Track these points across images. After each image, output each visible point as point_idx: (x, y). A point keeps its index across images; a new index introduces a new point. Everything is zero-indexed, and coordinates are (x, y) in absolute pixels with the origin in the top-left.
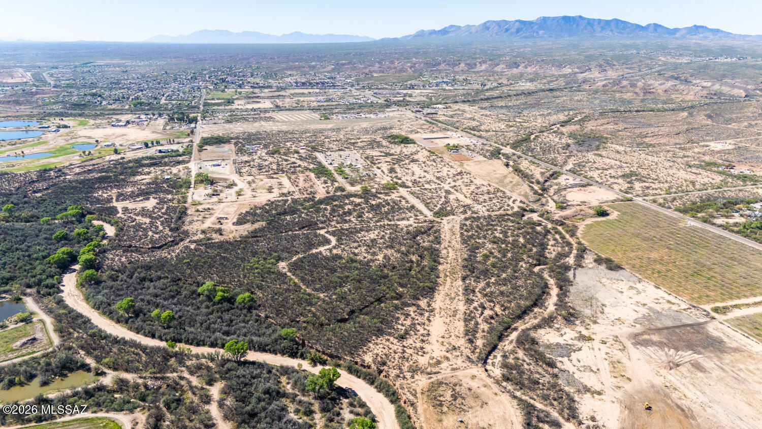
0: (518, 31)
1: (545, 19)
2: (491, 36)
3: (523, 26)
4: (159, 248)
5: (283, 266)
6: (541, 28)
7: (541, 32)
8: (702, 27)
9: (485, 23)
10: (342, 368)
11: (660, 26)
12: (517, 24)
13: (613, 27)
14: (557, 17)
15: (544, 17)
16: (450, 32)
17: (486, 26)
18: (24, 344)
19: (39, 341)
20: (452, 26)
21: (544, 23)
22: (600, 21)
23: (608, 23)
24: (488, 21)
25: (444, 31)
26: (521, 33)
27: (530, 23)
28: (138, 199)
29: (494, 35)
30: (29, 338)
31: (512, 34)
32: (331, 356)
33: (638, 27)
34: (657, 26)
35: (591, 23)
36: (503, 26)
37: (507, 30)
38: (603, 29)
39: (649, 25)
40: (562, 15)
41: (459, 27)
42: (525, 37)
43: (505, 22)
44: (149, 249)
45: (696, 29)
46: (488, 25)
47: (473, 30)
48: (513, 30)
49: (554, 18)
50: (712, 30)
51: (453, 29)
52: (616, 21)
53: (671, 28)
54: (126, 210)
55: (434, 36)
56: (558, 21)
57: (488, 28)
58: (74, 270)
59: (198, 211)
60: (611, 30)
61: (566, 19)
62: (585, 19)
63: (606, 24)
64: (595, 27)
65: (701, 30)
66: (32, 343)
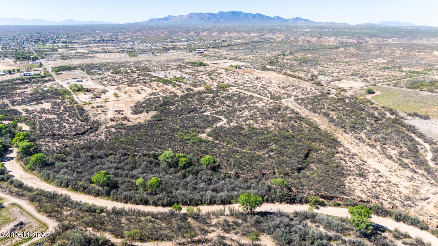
0: (209, 19)
1: (222, 13)
2: (195, 21)
3: (211, 16)
4: (83, 134)
5: (203, 136)
6: (221, 17)
7: (221, 20)
8: (300, 18)
9: (190, 14)
10: (342, 206)
11: (280, 18)
12: (208, 15)
13: (258, 18)
14: (228, 12)
15: (222, 12)
16: (170, 19)
17: (191, 16)
18: (13, 230)
19: (28, 225)
20: (170, 16)
21: (222, 14)
22: (250, 14)
23: (254, 15)
24: (192, 13)
25: (166, 19)
26: (210, 20)
27: (215, 15)
28: (33, 104)
29: (196, 21)
30: (16, 223)
31: (206, 20)
32: (327, 198)
33: (270, 18)
34: (279, 18)
35: (247, 15)
36: (200, 16)
37: (203, 18)
38: (253, 18)
39: (275, 17)
40: (231, 11)
41: (175, 17)
42: (214, 22)
43: (202, 14)
44: (74, 135)
45: (297, 19)
46: (192, 15)
47: (184, 18)
48: (206, 18)
49: (227, 13)
50: (304, 20)
51: (171, 18)
52: (259, 15)
53: (286, 18)
54: (27, 111)
55: (161, 21)
56: (229, 14)
57: (192, 17)
58: (12, 158)
59: (93, 107)
60: (257, 19)
61: (234, 13)
62: (243, 13)
63: (254, 16)
64: (249, 17)
65: (299, 20)
66: (21, 228)
